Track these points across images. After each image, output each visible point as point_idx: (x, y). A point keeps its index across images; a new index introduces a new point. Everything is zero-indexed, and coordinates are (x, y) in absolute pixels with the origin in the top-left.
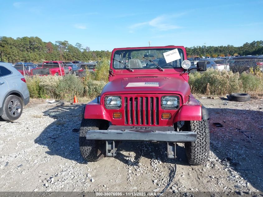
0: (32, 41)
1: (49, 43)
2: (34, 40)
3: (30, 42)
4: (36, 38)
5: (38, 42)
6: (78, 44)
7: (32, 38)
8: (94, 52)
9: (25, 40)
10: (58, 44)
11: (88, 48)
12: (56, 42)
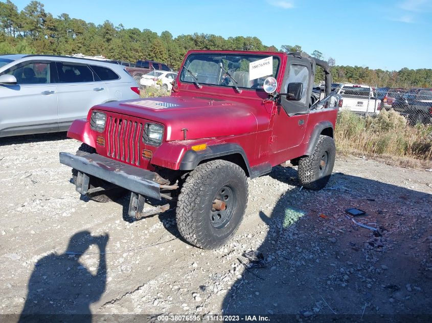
0: (248, 43)
1: (271, 47)
2: (251, 41)
3: (245, 44)
4: (255, 38)
5: (256, 45)
6: (316, 53)
7: (249, 39)
8: (342, 67)
9: (239, 41)
10: (284, 51)
11: (332, 60)
12: (283, 46)
